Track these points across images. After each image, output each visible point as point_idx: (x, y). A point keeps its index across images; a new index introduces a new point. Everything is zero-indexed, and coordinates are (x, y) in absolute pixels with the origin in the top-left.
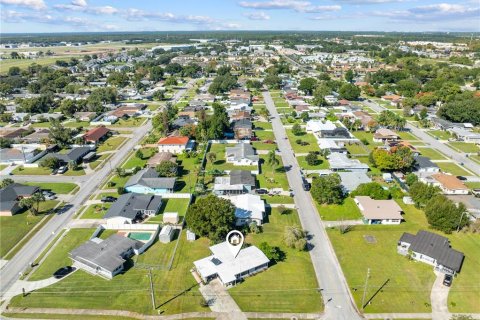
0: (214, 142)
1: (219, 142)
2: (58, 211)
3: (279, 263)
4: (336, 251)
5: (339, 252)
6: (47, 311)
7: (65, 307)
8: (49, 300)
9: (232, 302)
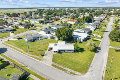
0: (85, 23)
1: (87, 23)
2: (34, 29)
3: (79, 53)
4: (108, 56)
5: (110, 57)
6: (9, 45)
7: (12, 45)
8: (11, 43)
9: (52, 58)
